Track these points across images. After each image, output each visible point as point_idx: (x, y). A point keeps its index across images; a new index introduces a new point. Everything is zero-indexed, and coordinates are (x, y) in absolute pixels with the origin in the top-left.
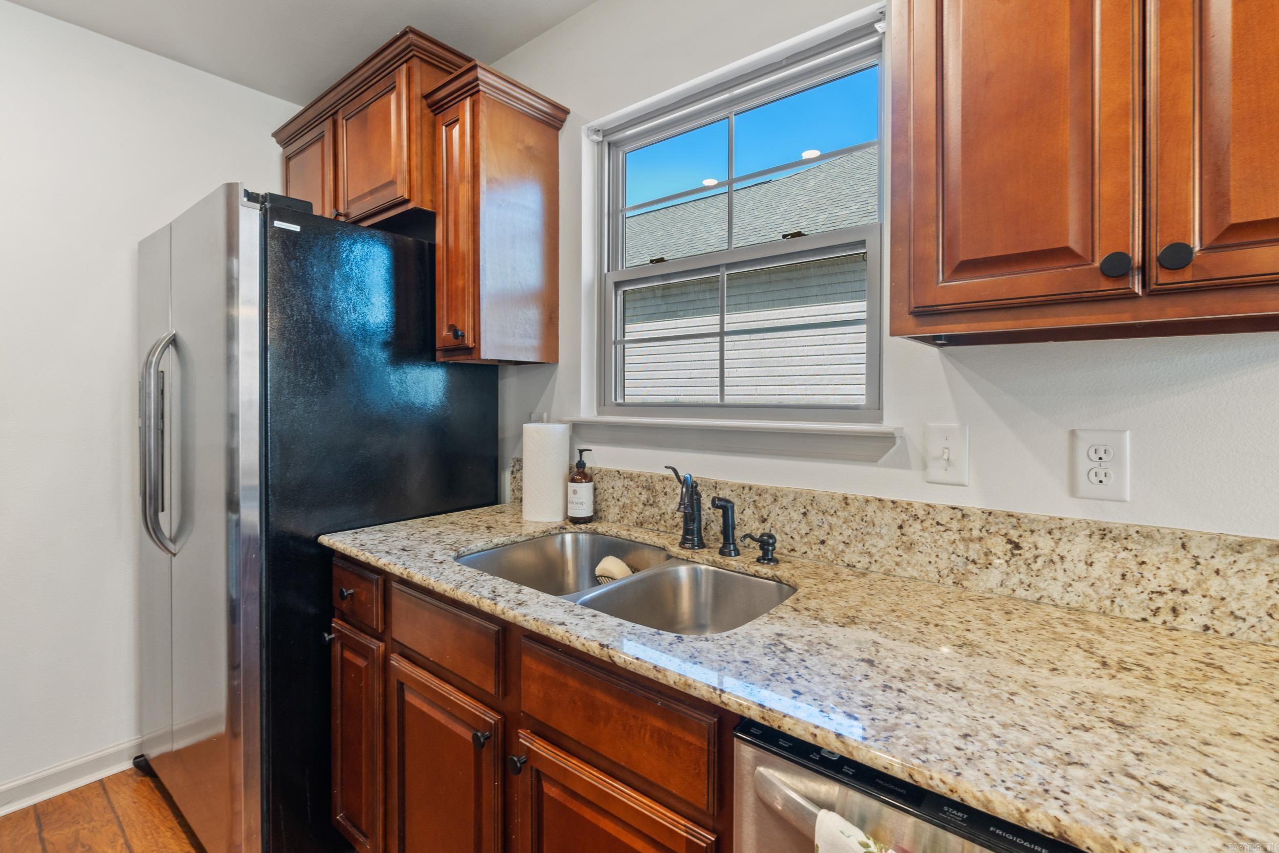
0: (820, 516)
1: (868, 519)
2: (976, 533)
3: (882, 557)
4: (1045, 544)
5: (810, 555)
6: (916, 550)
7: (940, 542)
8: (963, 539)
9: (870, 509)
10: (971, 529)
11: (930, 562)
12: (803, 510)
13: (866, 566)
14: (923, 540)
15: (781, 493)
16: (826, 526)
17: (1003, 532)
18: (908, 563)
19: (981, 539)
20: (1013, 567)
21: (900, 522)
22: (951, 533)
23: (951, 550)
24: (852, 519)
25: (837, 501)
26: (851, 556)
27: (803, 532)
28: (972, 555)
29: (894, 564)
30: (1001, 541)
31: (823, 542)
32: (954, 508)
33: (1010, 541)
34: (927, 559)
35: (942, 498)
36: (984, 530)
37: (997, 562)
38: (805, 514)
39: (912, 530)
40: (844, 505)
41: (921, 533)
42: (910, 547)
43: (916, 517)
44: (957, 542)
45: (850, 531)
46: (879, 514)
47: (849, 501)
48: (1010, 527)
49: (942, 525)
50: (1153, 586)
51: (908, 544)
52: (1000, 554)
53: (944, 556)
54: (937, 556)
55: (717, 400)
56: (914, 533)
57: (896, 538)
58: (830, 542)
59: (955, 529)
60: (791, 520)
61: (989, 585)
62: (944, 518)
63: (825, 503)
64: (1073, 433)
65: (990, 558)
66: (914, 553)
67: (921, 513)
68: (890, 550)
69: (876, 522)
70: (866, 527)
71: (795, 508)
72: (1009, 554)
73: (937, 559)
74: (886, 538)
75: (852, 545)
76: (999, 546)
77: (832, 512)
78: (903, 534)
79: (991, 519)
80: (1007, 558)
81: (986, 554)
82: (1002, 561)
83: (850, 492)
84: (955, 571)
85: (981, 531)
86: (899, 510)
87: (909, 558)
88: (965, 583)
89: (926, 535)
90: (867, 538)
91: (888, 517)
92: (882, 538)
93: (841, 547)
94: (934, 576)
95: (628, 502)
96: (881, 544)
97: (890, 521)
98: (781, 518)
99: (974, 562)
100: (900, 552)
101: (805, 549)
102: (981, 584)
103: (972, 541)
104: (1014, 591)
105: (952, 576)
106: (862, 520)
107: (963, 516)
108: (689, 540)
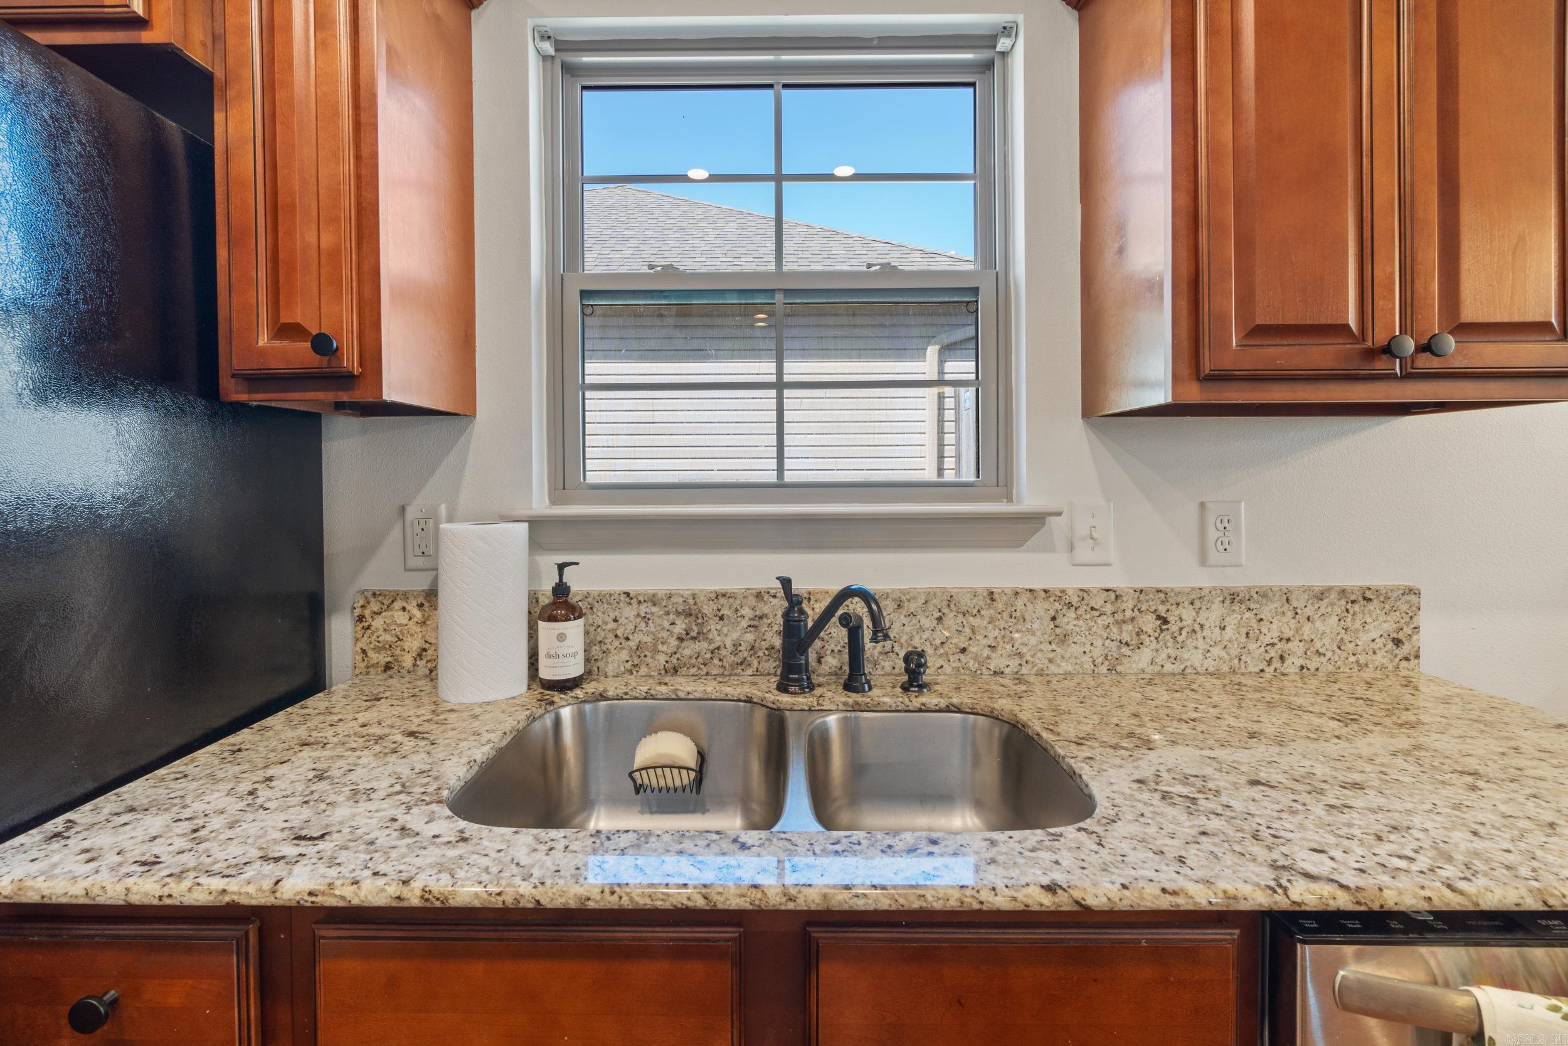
0: (960, 618)
1: (1018, 614)
2: (1129, 614)
3: (1033, 656)
4: (1188, 613)
5: (948, 669)
6: (1071, 642)
7: (1094, 629)
8: (1117, 622)
9: (1019, 603)
10: (1124, 610)
11: (1085, 652)
12: (937, 615)
13: (1016, 670)
14: (1078, 629)
15: (908, 597)
16: (967, 630)
17: (1152, 609)
18: (1063, 657)
19: (1133, 619)
20: (1161, 643)
21: (1052, 613)
22: (1105, 617)
23: (1105, 635)
24: (999, 617)
25: (981, 597)
26: (996, 662)
27: (938, 642)
28: (1126, 637)
29: (1046, 662)
30: (1151, 617)
31: (963, 650)
32: (1107, 590)
33: (1159, 617)
34: (1082, 650)
35: (1095, 580)
36: (1136, 610)
37: (1147, 641)
38: (940, 619)
39: (1066, 620)
40: (989, 601)
41: (1075, 622)
42: (1064, 639)
43: (1070, 605)
44: (1111, 626)
45: (997, 631)
46: (1030, 607)
47: (996, 596)
48: (1159, 602)
49: (1096, 610)
50: (1267, 640)
51: (1062, 636)
52: (1150, 632)
53: (1098, 643)
54: (1092, 644)
55: (767, 477)
56: (1068, 623)
57: (1049, 631)
58: (973, 649)
59: (1109, 612)
60: (922, 629)
61: (1141, 666)
62: (1097, 602)
63: (966, 602)
64: (1202, 505)
65: (1142, 637)
66: (1069, 645)
67: (1075, 600)
68: (1042, 647)
69: (1027, 617)
70: (1015, 624)
71: (927, 613)
72: (1158, 631)
73: (1091, 648)
74: (1038, 634)
75: (999, 648)
76: (1149, 623)
77: (975, 611)
78: (1056, 626)
79: (1142, 597)
80: (1156, 635)
81: (1138, 634)
82: (1152, 638)
83: (996, 585)
84: (1109, 658)
85: (1133, 610)
86: (1052, 599)
87: (1062, 652)
88: (1119, 668)
89: (1081, 623)
90: (1016, 636)
91: (1042, 609)
92: (1033, 634)
93: (987, 652)
94: (1089, 666)
95: (648, 639)
96: (1033, 641)
97: (1042, 613)
98: (907, 629)
99: (1127, 644)
100: (1054, 647)
101: (940, 662)
102: (1134, 665)
103: (1124, 622)
104: (1162, 666)
105: (1107, 663)
106: (1011, 617)
107: (1117, 597)
108: (795, 680)
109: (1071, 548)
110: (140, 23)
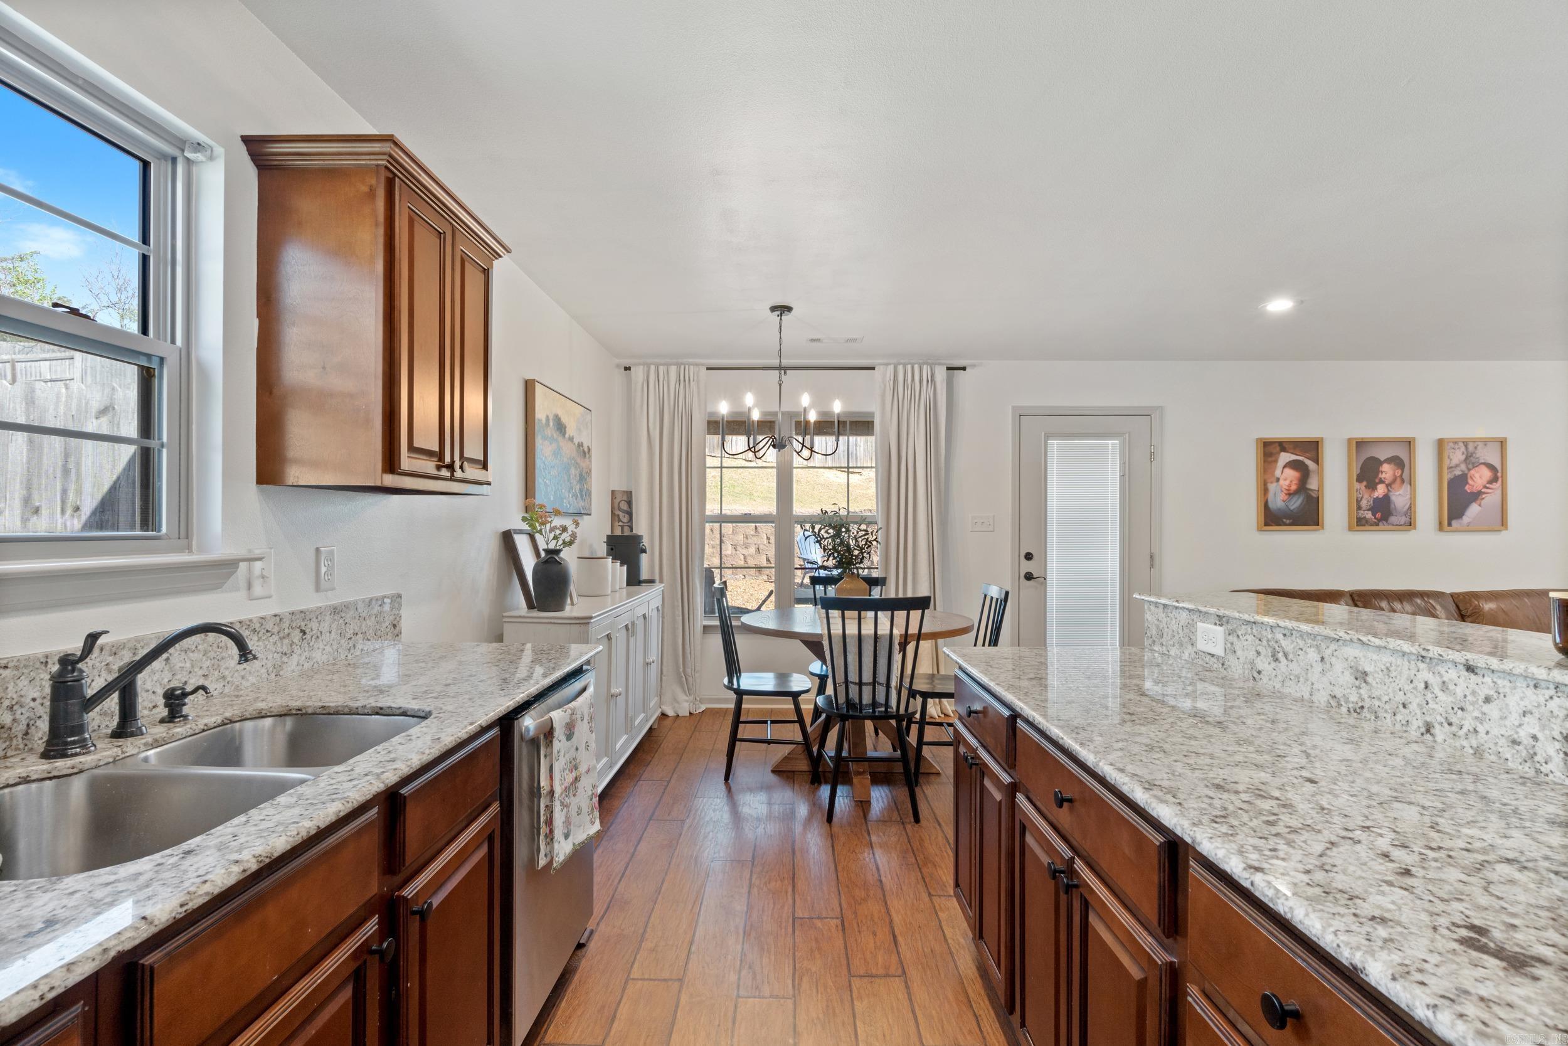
0: (183, 655)
2: (286, 631)
4: (315, 625)
7: (268, 646)
8: (280, 639)
10: (284, 629)
11: (263, 666)
14: (259, 649)
15: (142, 644)
16: (188, 665)
17: (298, 626)
18: (250, 673)
19: (288, 635)
20: (302, 649)
22: (274, 636)
23: (274, 650)
27: (165, 681)
28: (285, 649)
30: (297, 631)
32: (274, 616)
33: (301, 631)
35: (267, 609)
36: (290, 628)
37: (295, 649)
43: (254, 630)
44: (277, 642)
48: (301, 620)
50: (348, 636)
52: (297, 642)
59: (276, 632)
62: (269, 626)
64: (317, 550)
65: (293, 647)
67: (257, 626)
72: (301, 641)
76: (296, 635)
77: (193, 647)
79: (293, 618)
80: (300, 644)
81: (291, 645)
82: (298, 647)
89: (261, 643)
90: (221, 663)
94: (265, 675)
96: (232, 664)
99: (286, 654)
100: (245, 666)
102: (289, 669)
103: (284, 638)
104: (303, 665)
105: (274, 671)
106: (218, 647)
107: (281, 620)
108: (74, 742)
109: (249, 586)
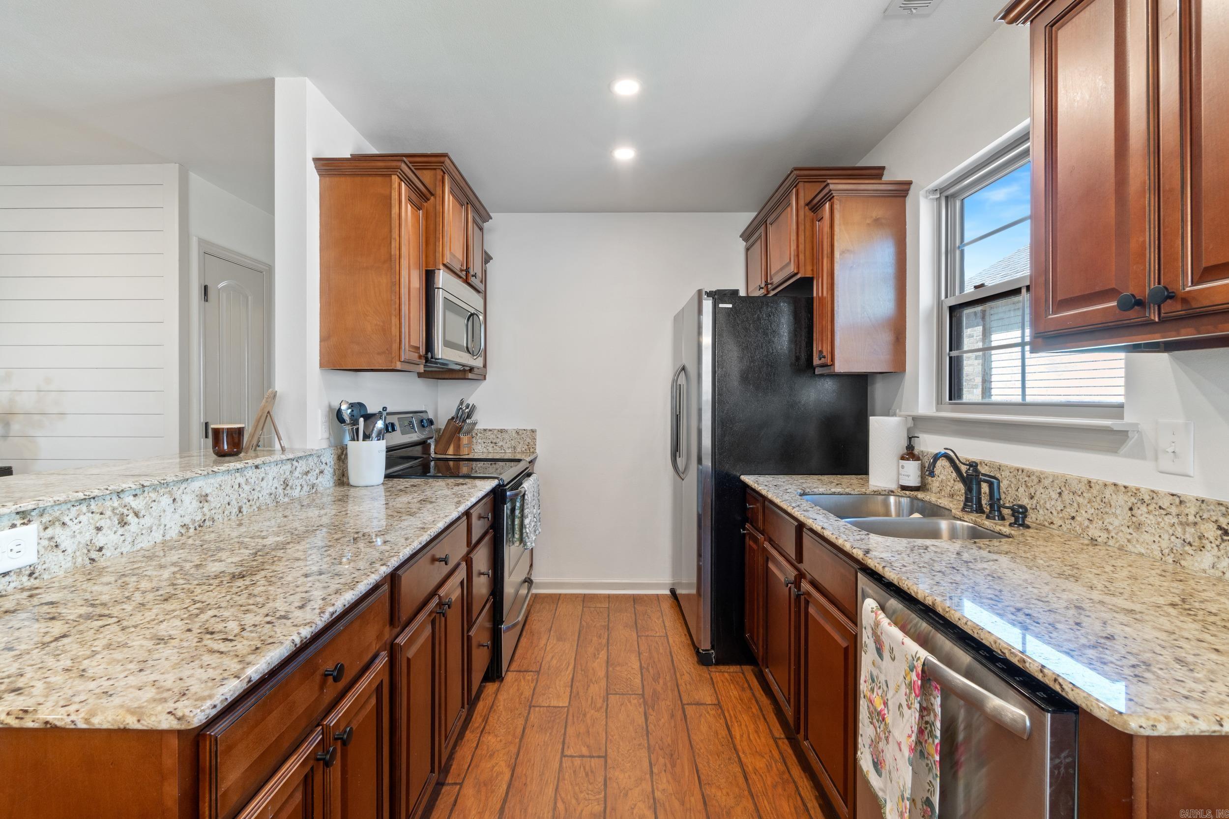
0: (1071, 496)
1: (1106, 500)
2: (1191, 518)
3: (1117, 534)
5: (1064, 528)
6: (1143, 530)
7: (1162, 524)
8: (1181, 523)
9: (1108, 492)
10: (1187, 514)
11: (1154, 541)
12: (1059, 491)
13: (1105, 541)
14: (1149, 522)
15: (1044, 476)
16: (1075, 505)
17: (1214, 518)
18: (1137, 541)
19: (1195, 524)
20: (1222, 551)
21: (1130, 505)
22: (1171, 516)
23: (1171, 532)
24: (1094, 500)
25: (1083, 484)
26: (1094, 532)
27: (1059, 509)
28: (1189, 539)
29: (1126, 541)
30: (1212, 527)
31: (1073, 518)
32: (1173, 495)
33: (1220, 528)
34: (1152, 539)
35: (1165, 486)
36: (1198, 516)
37: (1208, 546)
38: (1060, 494)
39: (1139, 512)
40: (1088, 488)
41: (1147, 516)
42: (1139, 526)
43: (1143, 501)
44: (1176, 525)
45: (1093, 510)
46: (1114, 496)
47: (1092, 485)
48: (1220, 515)
49: (1163, 509)
51: (1137, 524)
52: (1212, 539)
53: (1166, 536)
54: (1160, 536)
55: (1019, 399)
56: (1142, 515)
57: (1127, 518)
58: (1078, 519)
59: (1174, 514)
60: (1050, 498)
61: (1203, 566)
62: (1165, 503)
63: (1075, 486)
65: (1205, 541)
66: (1142, 532)
67: (1147, 498)
68: (1123, 528)
69: (1112, 504)
70: (1105, 507)
71: (1053, 489)
72: (1219, 540)
73: (1160, 539)
74: (1120, 518)
75: (1094, 522)
76: (1211, 531)
77: (1080, 493)
78: (1132, 515)
79: (1204, 506)
80: (1218, 543)
81: (1200, 538)
82: (1214, 545)
83: (1093, 477)
84: (1175, 551)
85: (1195, 517)
86: (1130, 494)
87: (1137, 536)
88: (1183, 563)
89: (1151, 517)
90: (1105, 516)
91: (1121, 500)
92: (1116, 517)
93: (1086, 523)
94: (1158, 554)
95: (944, 478)
96: (1116, 523)
97: (1123, 503)
98: (1043, 496)
99: (1190, 544)
100: (1131, 531)
101: (1060, 522)
102: (1196, 564)
103: (1188, 525)
104: (1224, 573)
105: (1172, 555)
106: (1102, 501)
107: (1181, 502)
109: (1157, 458)
110: (796, 274)
